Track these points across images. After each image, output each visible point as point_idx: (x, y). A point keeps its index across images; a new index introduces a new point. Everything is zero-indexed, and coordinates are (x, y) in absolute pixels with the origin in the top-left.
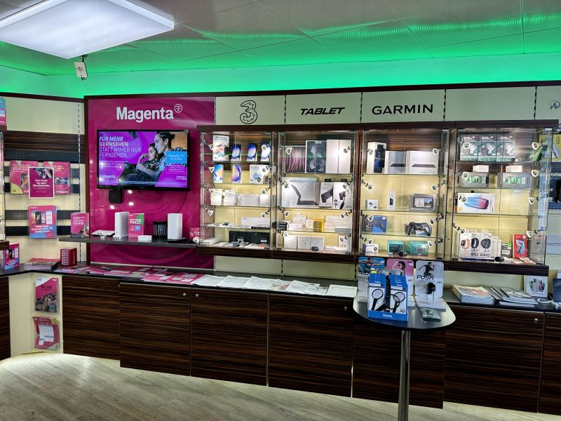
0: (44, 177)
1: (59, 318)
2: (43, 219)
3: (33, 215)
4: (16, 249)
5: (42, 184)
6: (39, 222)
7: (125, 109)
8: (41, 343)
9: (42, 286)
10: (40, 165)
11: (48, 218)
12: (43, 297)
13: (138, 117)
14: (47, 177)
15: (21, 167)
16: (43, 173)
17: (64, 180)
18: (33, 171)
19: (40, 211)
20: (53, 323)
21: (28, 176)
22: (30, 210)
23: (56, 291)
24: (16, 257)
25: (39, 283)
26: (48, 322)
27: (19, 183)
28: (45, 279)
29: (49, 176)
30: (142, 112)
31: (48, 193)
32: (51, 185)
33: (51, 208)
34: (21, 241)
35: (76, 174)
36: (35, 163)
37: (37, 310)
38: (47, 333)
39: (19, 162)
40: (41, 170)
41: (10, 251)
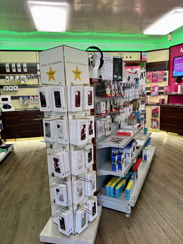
0: (156, 76)
1: (159, 119)
6: (154, 91)
8: (153, 127)
10: (155, 72)
11: (156, 89)
12: (154, 112)
14: (157, 76)
17: (161, 77)
21: (151, 76)
23: (158, 111)
25: (153, 109)
26: (155, 120)
27: (149, 79)
28: (155, 107)
31: (157, 81)
32: (158, 79)
33: (157, 86)
34: (148, 96)
38: (155, 124)
39: (149, 72)
40: (155, 74)
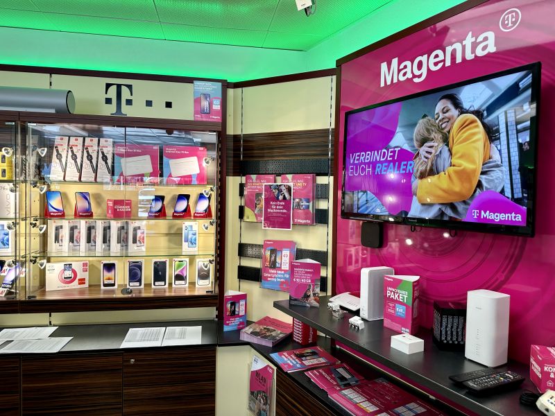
0: (281, 197)
2: (278, 260)
3: (268, 253)
4: (242, 302)
7: (395, 61)
9: (256, 374)
11: (285, 259)
12: (256, 391)
13: (417, 72)
14: (284, 198)
15: (255, 183)
16: (280, 191)
17: (304, 203)
21: (263, 197)
22: (265, 245)
24: (242, 313)
25: (254, 368)
28: (260, 363)
29: (287, 196)
30: (424, 58)
31: (283, 222)
33: (289, 244)
36: (271, 177)
39: (254, 177)
40: (278, 188)
41: (233, 304)
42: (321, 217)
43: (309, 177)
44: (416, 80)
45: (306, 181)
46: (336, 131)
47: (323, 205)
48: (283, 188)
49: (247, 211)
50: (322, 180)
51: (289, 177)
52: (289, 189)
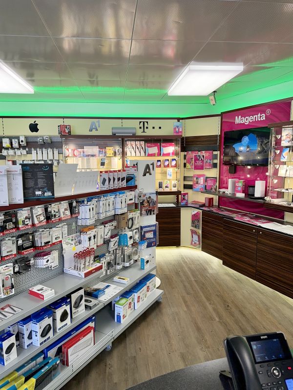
0: (200, 159)
1: (200, 231)
2: (199, 181)
3: (195, 179)
4: (187, 195)
5: (199, 163)
6: (197, 183)
7: (240, 117)
8: (193, 243)
9: (194, 215)
12: (194, 220)
13: (246, 121)
15: (191, 155)
16: (200, 157)
17: (209, 161)
18: (195, 156)
19: (198, 177)
20: (198, 234)
21: (194, 159)
22: (194, 176)
23: (199, 218)
24: (187, 199)
25: (194, 213)
26: (195, 233)
27: (190, 163)
28: (196, 211)
29: (202, 158)
30: (248, 117)
31: (201, 168)
32: (203, 163)
33: (203, 175)
34: (189, 191)
35: (215, 157)
36: (197, 152)
37: (192, 226)
38: (196, 238)
39: (190, 152)
40: (199, 156)
41: (184, 196)
42: (215, 166)
43: (211, 152)
44: (246, 124)
45: (210, 153)
46: (220, 136)
47: (215, 161)
48: (201, 156)
49: (188, 165)
50: (215, 153)
51: (203, 152)
52: (203, 156)
